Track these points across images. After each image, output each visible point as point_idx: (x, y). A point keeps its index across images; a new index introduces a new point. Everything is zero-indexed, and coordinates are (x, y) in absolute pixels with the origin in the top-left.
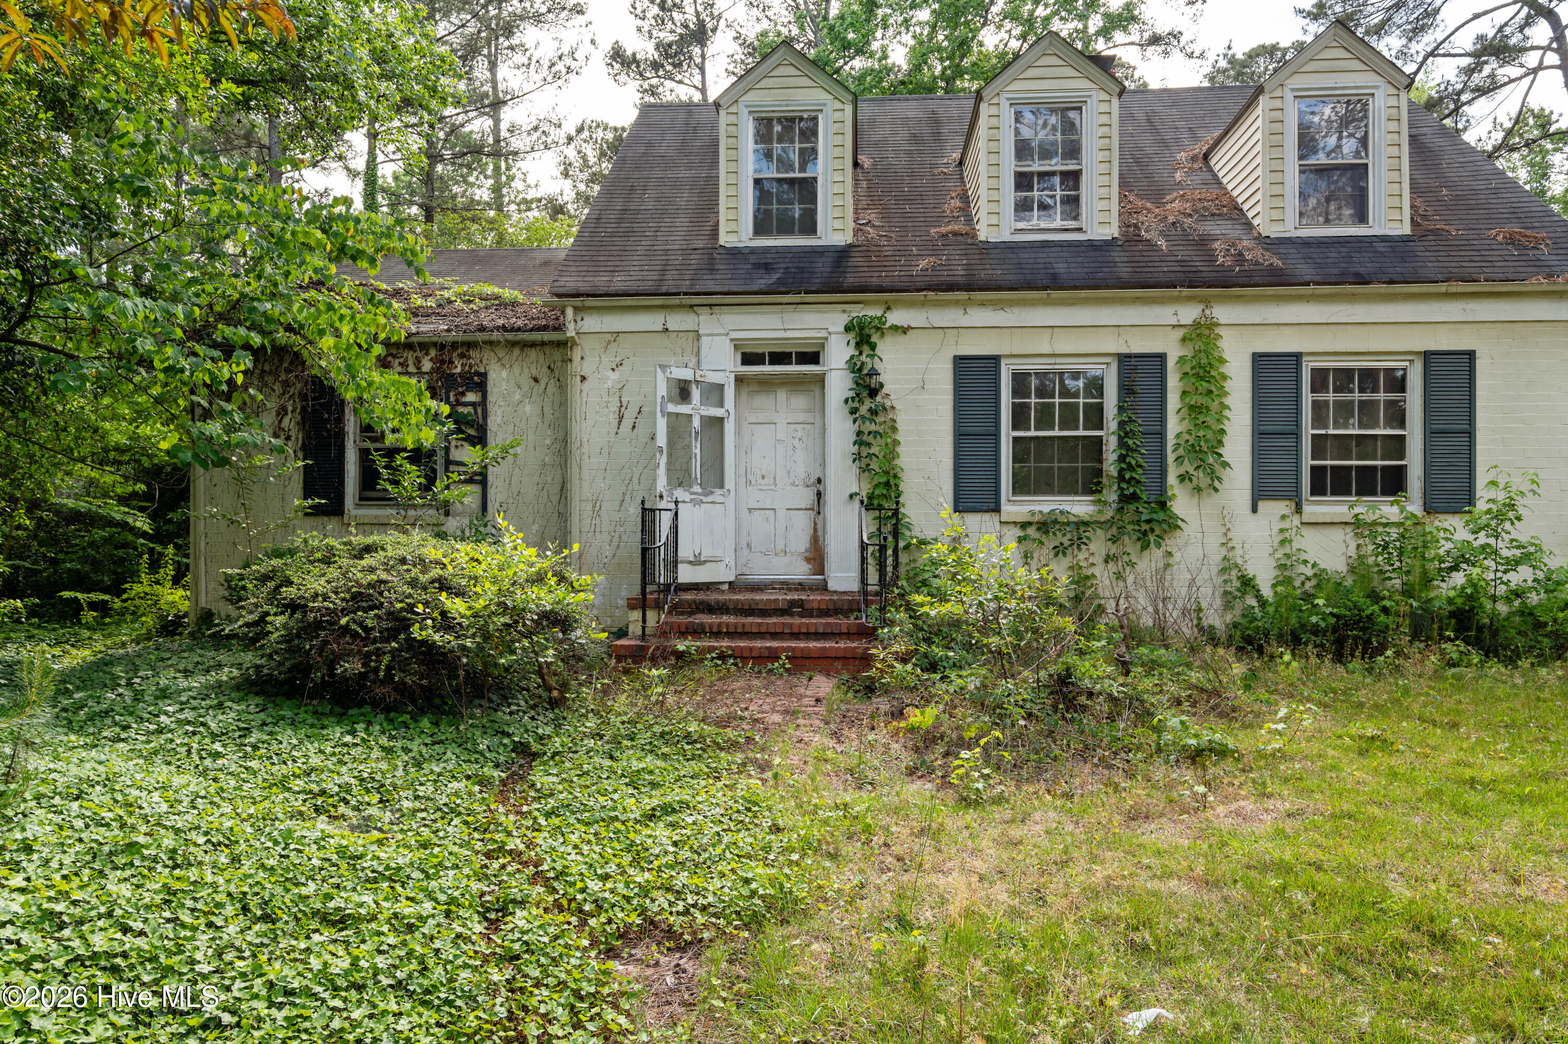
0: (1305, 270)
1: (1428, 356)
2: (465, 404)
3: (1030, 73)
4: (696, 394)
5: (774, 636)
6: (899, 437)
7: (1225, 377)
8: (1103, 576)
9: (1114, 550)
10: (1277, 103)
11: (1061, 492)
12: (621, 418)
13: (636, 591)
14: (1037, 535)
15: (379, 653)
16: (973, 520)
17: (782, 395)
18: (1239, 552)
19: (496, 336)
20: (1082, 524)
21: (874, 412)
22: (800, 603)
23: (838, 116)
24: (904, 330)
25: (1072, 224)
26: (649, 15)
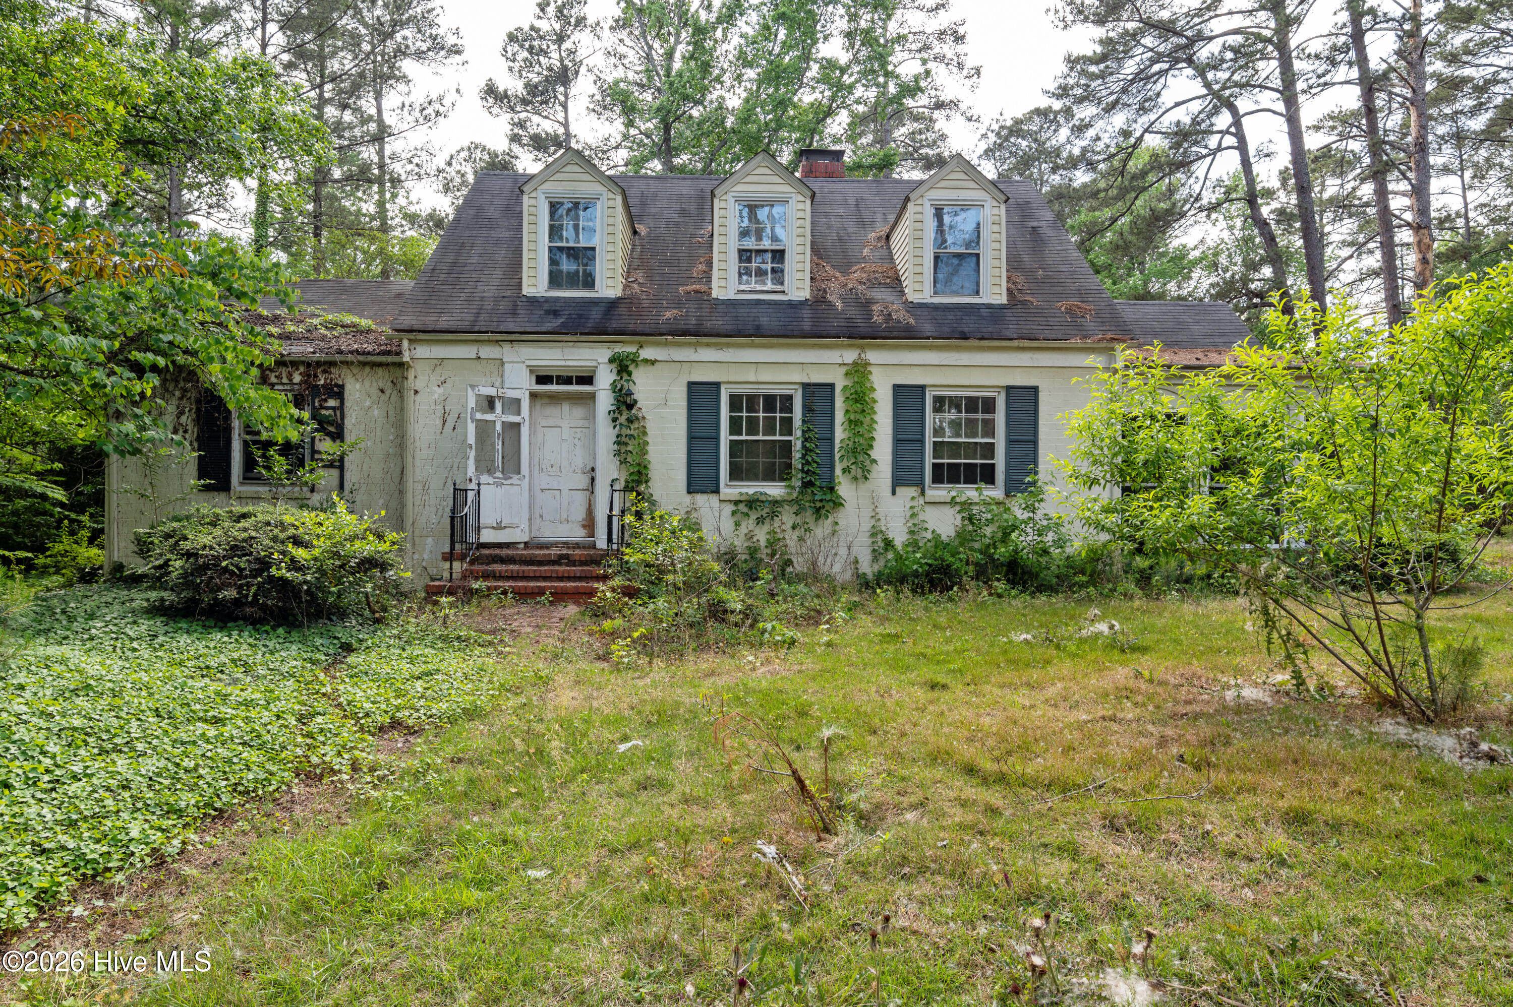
0: (928, 328)
1: (1009, 389)
2: (327, 408)
3: (747, 179)
4: (498, 406)
5: (545, 579)
6: (649, 439)
7: (875, 401)
8: (791, 539)
9: (799, 520)
10: (919, 209)
11: (764, 480)
12: (445, 422)
13: (447, 549)
14: (745, 510)
15: (249, 585)
16: (700, 499)
17: (566, 407)
18: (883, 522)
19: (350, 357)
20: (775, 503)
21: (630, 421)
22: (567, 557)
23: (611, 203)
24: (653, 362)
25: (778, 288)
26: (519, 57)
